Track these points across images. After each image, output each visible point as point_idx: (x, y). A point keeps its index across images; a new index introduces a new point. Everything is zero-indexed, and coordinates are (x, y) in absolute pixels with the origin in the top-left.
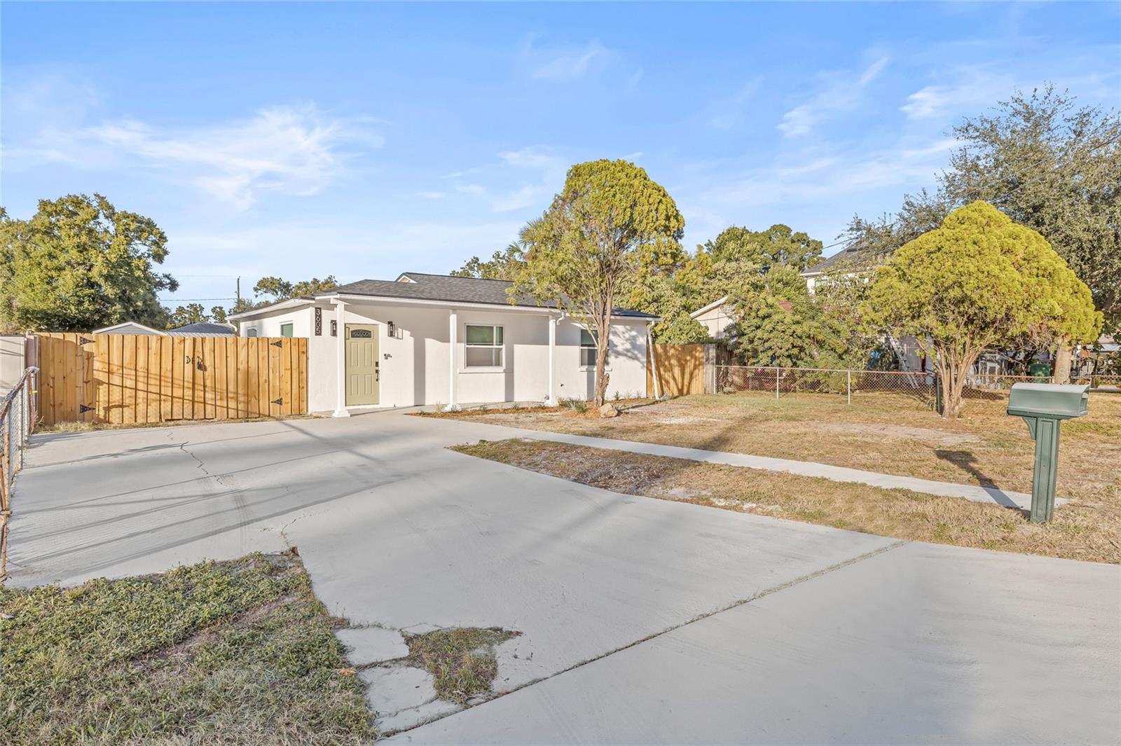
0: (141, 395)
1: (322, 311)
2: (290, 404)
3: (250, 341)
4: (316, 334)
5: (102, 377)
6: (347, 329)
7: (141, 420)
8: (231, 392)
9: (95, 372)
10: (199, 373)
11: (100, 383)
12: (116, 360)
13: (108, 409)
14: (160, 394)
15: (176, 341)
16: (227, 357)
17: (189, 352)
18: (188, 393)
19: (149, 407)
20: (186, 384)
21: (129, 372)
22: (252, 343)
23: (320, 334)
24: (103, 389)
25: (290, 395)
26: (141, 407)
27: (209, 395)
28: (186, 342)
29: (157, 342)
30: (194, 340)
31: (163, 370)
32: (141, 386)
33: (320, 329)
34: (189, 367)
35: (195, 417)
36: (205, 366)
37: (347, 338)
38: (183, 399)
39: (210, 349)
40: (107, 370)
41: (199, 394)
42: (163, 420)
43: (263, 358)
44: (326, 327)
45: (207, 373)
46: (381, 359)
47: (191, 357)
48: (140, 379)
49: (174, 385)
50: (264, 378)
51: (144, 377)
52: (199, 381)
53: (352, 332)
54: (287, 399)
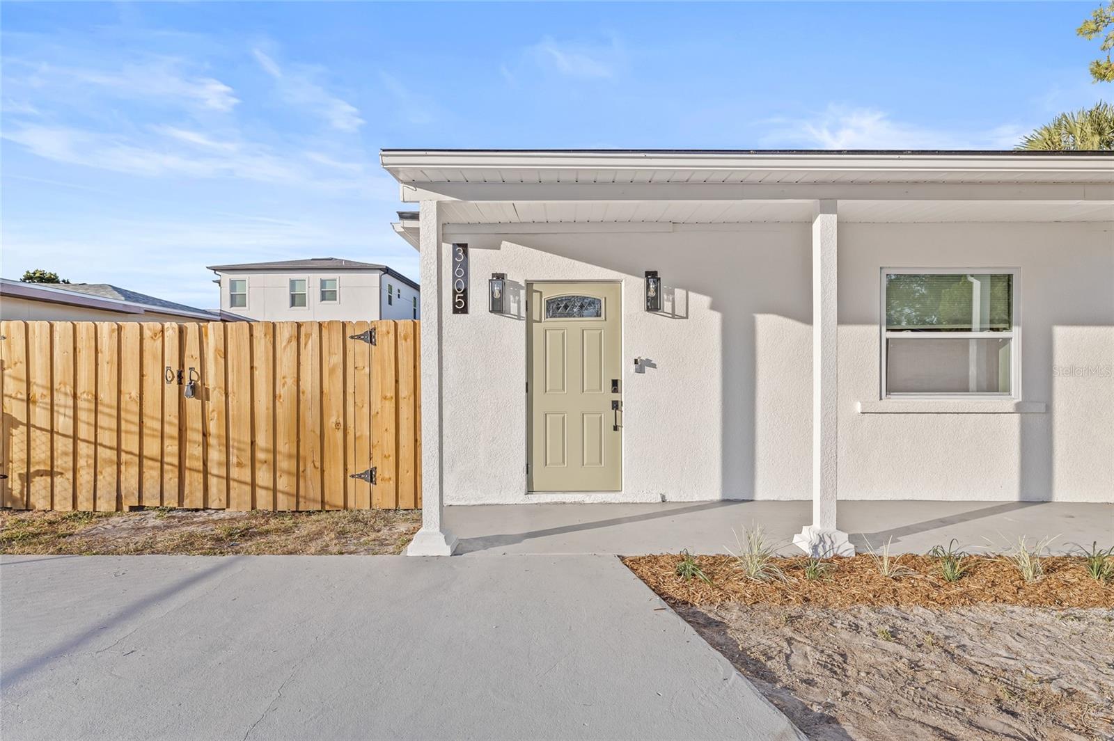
0: (84, 449)
1: (471, 251)
2: (392, 483)
3: (303, 330)
4: (456, 311)
5: (16, 410)
6: (536, 296)
7: (85, 505)
8: (262, 450)
9: (6, 399)
10: (193, 404)
11: (14, 423)
12: (39, 376)
13: (27, 478)
14: (119, 450)
15: (147, 333)
16: (252, 368)
17: (172, 361)
18: (172, 447)
19: (100, 477)
20: (167, 429)
21: (63, 400)
22: (308, 336)
23: (465, 310)
24: (18, 434)
25: (392, 459)
26: (85, 477)
27: (215, 455)
28: (166, 334)
29: (111, 337)
30: (181, 332)
31: (125, 398)
32: (85, 432)
33: (465, 298)
34: (172, 389)
35: (187, 505)
36: (207, 390)
37: (536, 317)
38: (162, 462)
39: (216, 350)
40: (25, 397)
41: (194, 450)
42: (126, 509)
43: (332, 371)
44: (479, 297)
45: (210, 405)
46: (627, 372)
47: (175, 369)
48: (83, 415)
49: (145, 431)
50: (333, 419)
51: (89, 410)
52: (194, 423)
53: (549, 303)
54: (385, 471)
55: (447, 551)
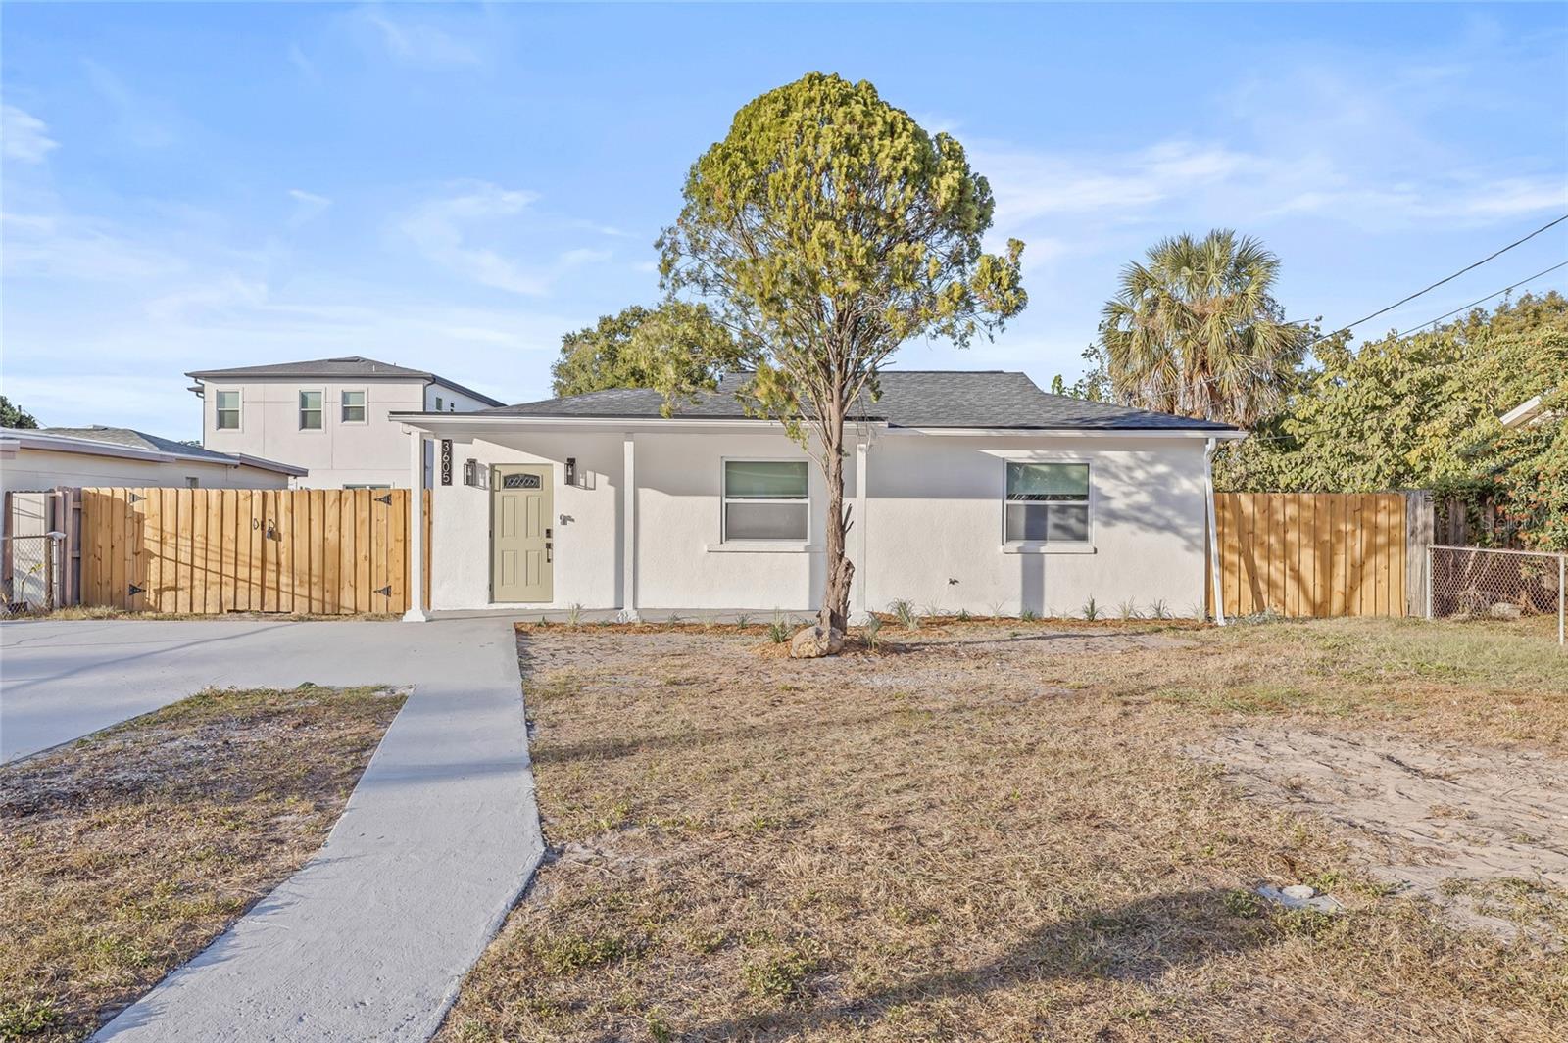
0: (198, 574)
1: (454, 445)
2: (402, 596)
3: (343, 495)
4: (444, 483)
5: (153, 547)
6: (497, 474)
7: (198, 609)
8: (315, 576)
9: (146, 541)
10: (271, 543)
11: (151, 555)
12: (169, 527)
13: (159, 592)
14: (221, 574)
15: (241, 497)
16: (310, 519)
17: (257, 514)
18: (256, 574)
19: (208, 591)
20: (254, 562)
21: (185, 542)
22: (346, 499)
23: (450, 483)
24: (154, 563)
25: (402, 580)
26: (199, 591)
27: (285, 579)
28: (254, 497)
29: (217, 499)
30: (264, 495)
31: (225, 539)
32: (198, 562)
33: (450, 475)
34: (257, 534)
35: (265, 609)
36: (280, 534)
37: (497, 488)
38: (250, 582)
39: (287, 508)
40: (159, 539)
41: (271, 576)
42: (225, 611)
43: (362, 522)
44: (459, 473)
45: (282, 544)
46: (557, 521)
47: (259, 520)
48: (197, 552)
49: (239, 563)
50: (363, 554)
51: (202, 549)
52: (271, 556)
53: (505, 478)
54: (397, 587)
55: (424, 619)
